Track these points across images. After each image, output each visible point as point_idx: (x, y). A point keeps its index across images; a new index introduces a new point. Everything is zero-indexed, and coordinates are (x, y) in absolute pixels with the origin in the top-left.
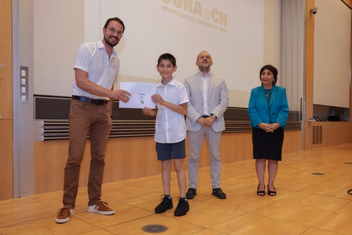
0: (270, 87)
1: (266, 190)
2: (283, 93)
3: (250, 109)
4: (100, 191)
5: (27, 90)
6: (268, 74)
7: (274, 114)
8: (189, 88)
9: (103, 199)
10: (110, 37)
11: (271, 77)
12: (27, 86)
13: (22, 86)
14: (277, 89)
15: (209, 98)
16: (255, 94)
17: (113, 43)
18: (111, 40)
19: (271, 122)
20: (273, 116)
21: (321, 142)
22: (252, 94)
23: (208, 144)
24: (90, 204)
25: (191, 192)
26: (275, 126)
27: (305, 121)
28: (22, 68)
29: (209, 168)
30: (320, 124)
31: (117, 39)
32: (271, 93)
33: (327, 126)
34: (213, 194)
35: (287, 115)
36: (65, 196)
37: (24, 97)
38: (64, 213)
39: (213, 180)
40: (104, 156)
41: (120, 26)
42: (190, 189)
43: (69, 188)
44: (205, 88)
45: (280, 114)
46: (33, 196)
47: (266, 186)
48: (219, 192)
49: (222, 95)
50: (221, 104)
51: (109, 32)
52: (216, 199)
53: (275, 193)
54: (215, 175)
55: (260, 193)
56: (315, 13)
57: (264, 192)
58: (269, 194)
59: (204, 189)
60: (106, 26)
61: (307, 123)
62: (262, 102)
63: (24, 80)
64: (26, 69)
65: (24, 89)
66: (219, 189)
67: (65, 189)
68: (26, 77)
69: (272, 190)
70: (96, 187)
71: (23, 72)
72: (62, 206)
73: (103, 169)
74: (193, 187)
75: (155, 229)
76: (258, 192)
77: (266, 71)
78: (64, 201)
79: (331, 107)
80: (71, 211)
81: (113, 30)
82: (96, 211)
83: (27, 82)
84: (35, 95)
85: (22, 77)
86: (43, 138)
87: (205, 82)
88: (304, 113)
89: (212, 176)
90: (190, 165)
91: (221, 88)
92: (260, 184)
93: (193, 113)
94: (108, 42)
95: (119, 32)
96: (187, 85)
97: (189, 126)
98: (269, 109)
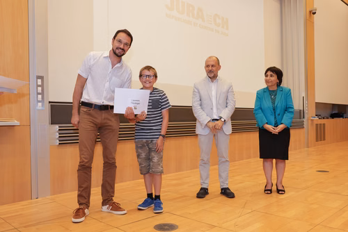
0: (275, 88)
1: (274, 188)
2: (288, 94)
3: (256, 110)
4: (113, 192)
5: (43, 98)
6: (271, 76)
7: (279, 115)
8: (199, 93)
9: (115, 199)
10: (117, 48)
11: (274, 78)
12: (42, 93)
13: (38, 94)
14: (283, 89)
15: (218, 103)
16: (260, 96)
18: (117, 51)
20: (278, 117)
21: (324, 139)
22: (257, 96)
23: (217, 146)
25: (202, 191)
26: (281, 127)
27: (308, 120)
28: (38, 77)
30: (323, 121)
31: (124, 51)
32: (276, 94)
33: (329, 123)
34: (222, 193)
36: (79, 196)
37: (40, 104)
38: (79, 213)
40: (114, 159)
42: (202, 189)
44: (214, 93)
45: (285, 115)
46: (50, 197)
47: (274, 184)
48: (228, 191)
49: (229, 98)
50: (229, 107)
52: (224, 198)
53: (284, 191)
54: (224, 175)
55: (268, 191)
56: (314, 13)
57: (271, 190)
58: (278, 192)
59: (214, 189)
60: (114, 38)
61: (310, 121)
62: (267, 104)
63: (40, 89)
64: (41, 78)
65: (40, 96)
66: (228, 189)
67: (79, 190)
68: (42, 86)
69: (280, 188)
70: (109, 188)
71: (39, 81)
72: (78, 206)
73: (115, 171)
74: (205, 186)
75: (166, 227)
76: (265, 191)
77: (269, 73)
78: (79, 201)
79: (333, 105)
80: (86, 211)
81: (120, 41)
82: (109, 210)
83: (43, 90)
84: (50, 102)
85: (38, 86)
86: (58, 142)
87: (213, 87)
88: (306, 112)
89: (220, 175)
91: (228, 92)
92: (267, 183)
93: (203, 117)
94: (115, 53)
95: (126, 44)
96: (196, 91)
97: (199, 130)
98: (274, 110)
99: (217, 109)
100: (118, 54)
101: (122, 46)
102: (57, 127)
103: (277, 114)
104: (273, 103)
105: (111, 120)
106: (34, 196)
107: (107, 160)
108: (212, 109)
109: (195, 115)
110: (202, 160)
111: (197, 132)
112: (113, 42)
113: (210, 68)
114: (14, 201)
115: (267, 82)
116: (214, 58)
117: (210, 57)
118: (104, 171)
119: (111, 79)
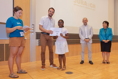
0: (106, 28)
1: (106, 62)
2: (111, 30)
3: (99, 35)
4: (53, 61)
5: (34, 31)
6: (105, 24)
7: (107, 37)
10: (50, 14)
11: (106, 25)
12: (34, 30)
14: (109, 28)
15: (87, 33)
16: (101, 31)
17: (51, 16)
18: (50, 15)
19: (106, 40)
20: (107, 38)
22: (100, 31)
24: (51, 65)
25: (82, 62)
26: (108, 41)
28: (33, 25)
29: (88, 55)
31: (52, 15)
32: (106, 30)
35: (112, 37)
36: (42, 62)
37: (33, 33)
39: (89, 58)
40: (53, 50)
41: (53, 10)
42: (82, 61)
43: (43, 60)
44: (86, 30)
45: (110, 37)
46: (35, 61)
48: (91, 62)
49: (91, 31)
50: (91, 34)
51: (50, 13)
52: (90, 64)
53: (109, 63)
55: (104, 63)
57: (105, 62)
58: (107, 63)
59: (86, 61)
60: (49, 11)
62: (103, 33)
64: (34, 25)
66: (91, 61)
67: (42, 60)
68: (34, 27)
69: (108, 62)
70: (52, 60)
71: (33, 26)
74: (83, 60)
75: (69, 73)
76: (103, 62)
77: (104, 23)
81: (50, 11)
82: (52, 67)
83: (34, 29)
84: (36, 32)
85: (32, 27)
87: (86, 28)
89: (89, 57)
90: (82, 53)
91: (91, 29)
92: (104, 60)
93: (82, 37)
94: (49, 15)
95: (53, 12)
96: (80, 29)
97: (81, 42)
98: (106, 35)
99: (87, 35)
100: (50, 16)
101: (51, 13)
102: (38, 40)
103: (107, 36)
104: (106, 33)
105: (51, 38)
106: (31, 61)
107: (50, 51)
108: (85, 35)
109: (80, 37)
110: (82, 51)
111: (81, 43)
112: (48, 12)
113: (85, 22)
114: (25, 62)
115: (103, 26)
116: (86, 18)
117: (84, 18)
118: (49, 55)
119: (50, 24)
